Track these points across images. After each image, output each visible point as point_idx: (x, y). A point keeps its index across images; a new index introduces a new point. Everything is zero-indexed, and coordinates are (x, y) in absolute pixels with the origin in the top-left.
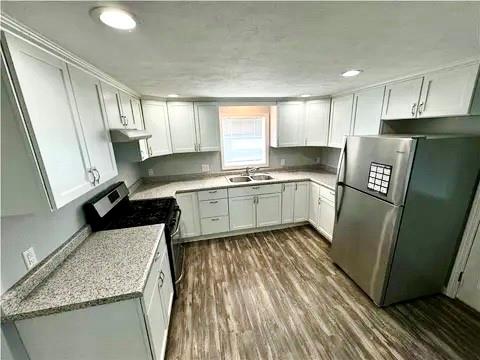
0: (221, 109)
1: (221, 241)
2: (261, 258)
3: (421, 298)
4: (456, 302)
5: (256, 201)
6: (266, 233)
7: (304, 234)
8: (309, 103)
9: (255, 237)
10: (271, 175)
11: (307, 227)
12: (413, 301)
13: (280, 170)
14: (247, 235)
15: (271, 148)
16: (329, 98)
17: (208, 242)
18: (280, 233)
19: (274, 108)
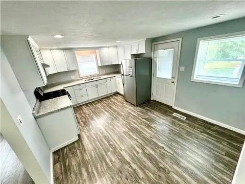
0: (76, 52)
1: (86, 105)
2: (102, 105)
3: (146, 102)
4: (154, 101)
5: (97, 87)
6: (103, 98)
7: (116, 96)
8: (110, 48)
9: (100, 100)
10: (100, 77)
11: (117, 94)
12: (144, 103)
13: (104, 75)
14: (96, 101)
15: (99, 66)
16: (116, 47)
17: (81, 106)
18: (108, 97)
19: (97, 51)
